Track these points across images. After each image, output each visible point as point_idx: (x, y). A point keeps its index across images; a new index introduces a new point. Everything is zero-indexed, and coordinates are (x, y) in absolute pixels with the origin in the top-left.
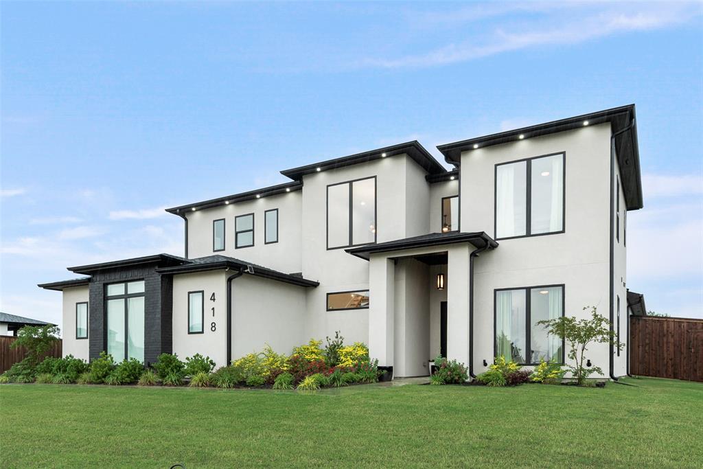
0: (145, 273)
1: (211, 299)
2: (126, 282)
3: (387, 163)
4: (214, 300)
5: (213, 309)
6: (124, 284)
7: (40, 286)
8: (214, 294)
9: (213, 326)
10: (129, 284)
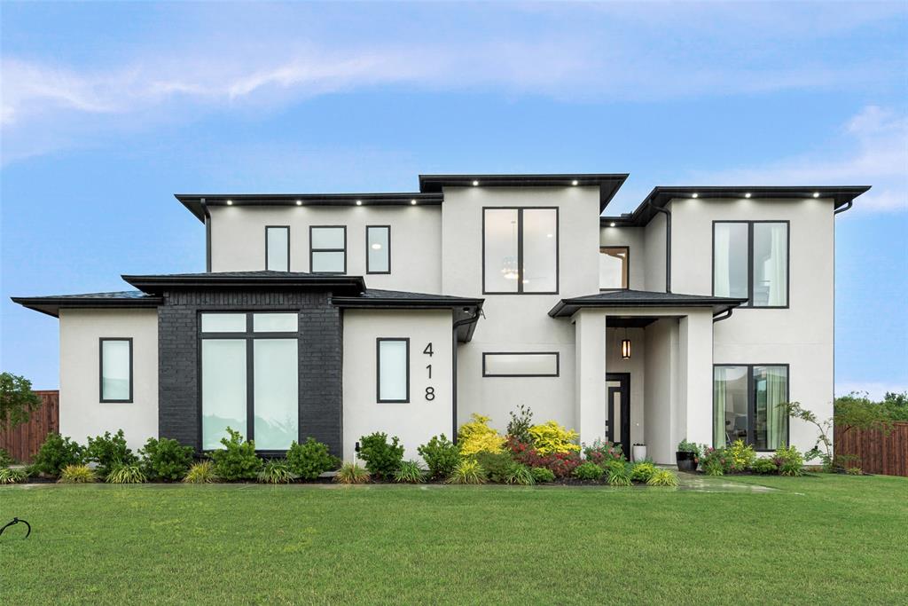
0: (303, 301)
1: (425, 352)
2: (249, 311)
3: (573, 194)
4: (431, 353)
5: (430, 367)
6: (245, 315)
7: (16, 300)
8: (430, 345)
9: (430, 393)
10: (256, 316)
